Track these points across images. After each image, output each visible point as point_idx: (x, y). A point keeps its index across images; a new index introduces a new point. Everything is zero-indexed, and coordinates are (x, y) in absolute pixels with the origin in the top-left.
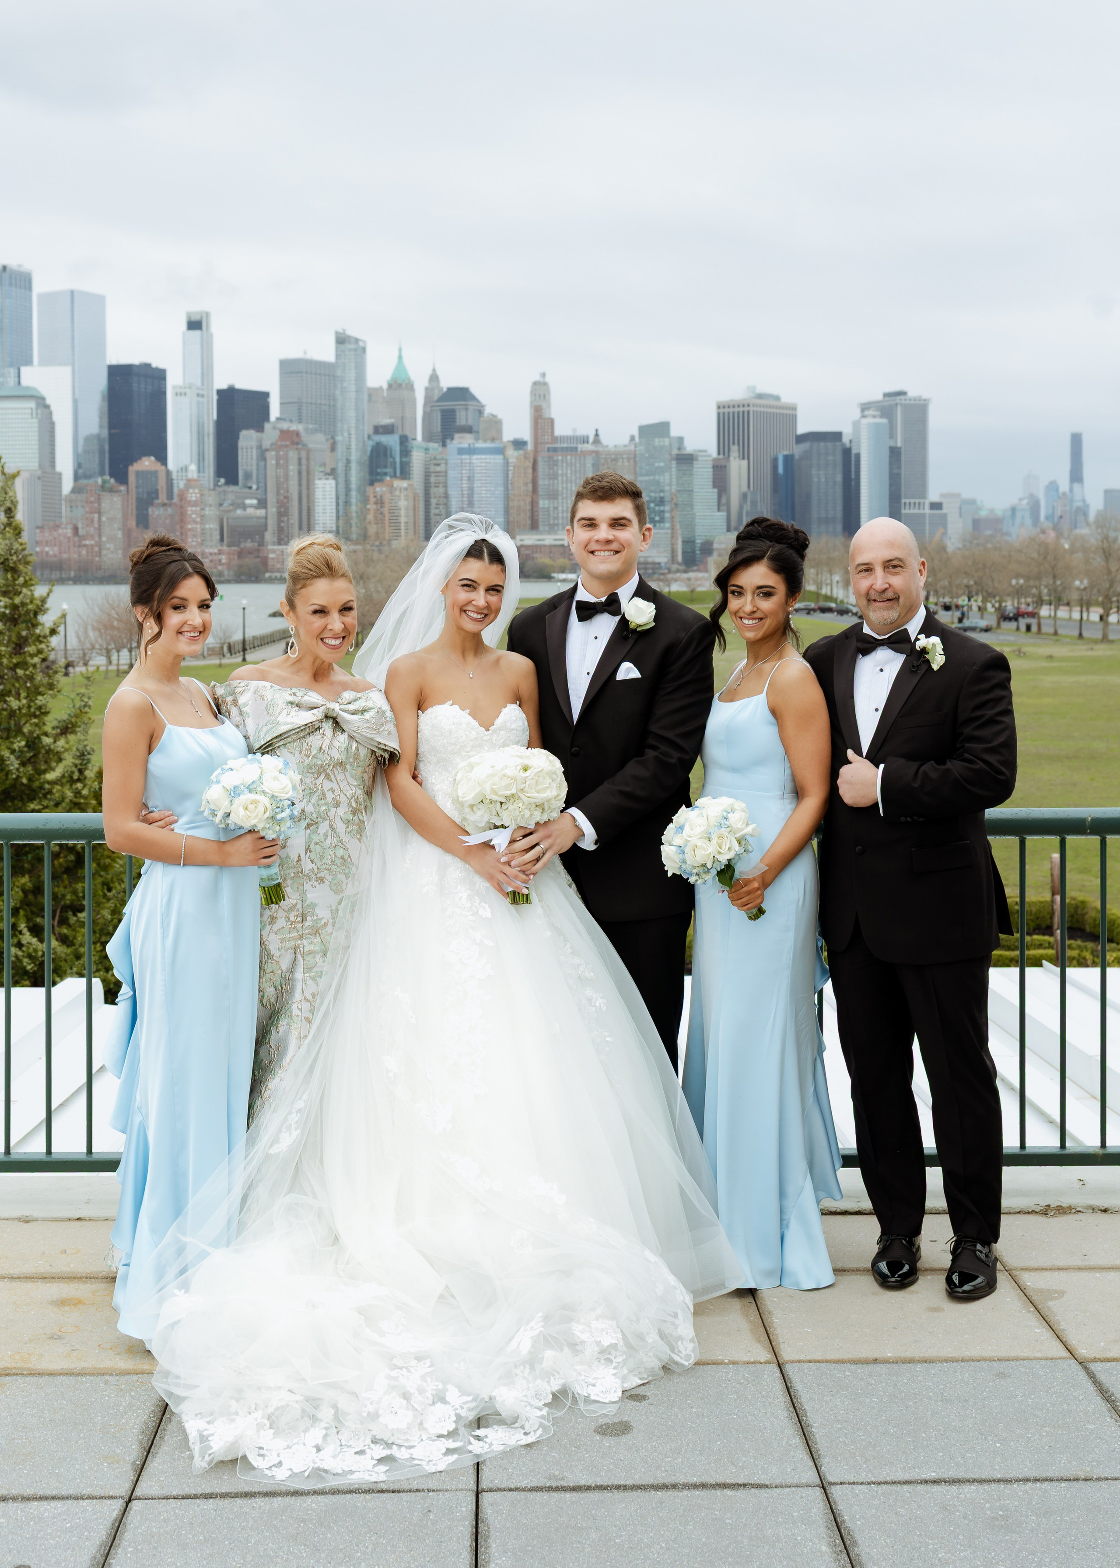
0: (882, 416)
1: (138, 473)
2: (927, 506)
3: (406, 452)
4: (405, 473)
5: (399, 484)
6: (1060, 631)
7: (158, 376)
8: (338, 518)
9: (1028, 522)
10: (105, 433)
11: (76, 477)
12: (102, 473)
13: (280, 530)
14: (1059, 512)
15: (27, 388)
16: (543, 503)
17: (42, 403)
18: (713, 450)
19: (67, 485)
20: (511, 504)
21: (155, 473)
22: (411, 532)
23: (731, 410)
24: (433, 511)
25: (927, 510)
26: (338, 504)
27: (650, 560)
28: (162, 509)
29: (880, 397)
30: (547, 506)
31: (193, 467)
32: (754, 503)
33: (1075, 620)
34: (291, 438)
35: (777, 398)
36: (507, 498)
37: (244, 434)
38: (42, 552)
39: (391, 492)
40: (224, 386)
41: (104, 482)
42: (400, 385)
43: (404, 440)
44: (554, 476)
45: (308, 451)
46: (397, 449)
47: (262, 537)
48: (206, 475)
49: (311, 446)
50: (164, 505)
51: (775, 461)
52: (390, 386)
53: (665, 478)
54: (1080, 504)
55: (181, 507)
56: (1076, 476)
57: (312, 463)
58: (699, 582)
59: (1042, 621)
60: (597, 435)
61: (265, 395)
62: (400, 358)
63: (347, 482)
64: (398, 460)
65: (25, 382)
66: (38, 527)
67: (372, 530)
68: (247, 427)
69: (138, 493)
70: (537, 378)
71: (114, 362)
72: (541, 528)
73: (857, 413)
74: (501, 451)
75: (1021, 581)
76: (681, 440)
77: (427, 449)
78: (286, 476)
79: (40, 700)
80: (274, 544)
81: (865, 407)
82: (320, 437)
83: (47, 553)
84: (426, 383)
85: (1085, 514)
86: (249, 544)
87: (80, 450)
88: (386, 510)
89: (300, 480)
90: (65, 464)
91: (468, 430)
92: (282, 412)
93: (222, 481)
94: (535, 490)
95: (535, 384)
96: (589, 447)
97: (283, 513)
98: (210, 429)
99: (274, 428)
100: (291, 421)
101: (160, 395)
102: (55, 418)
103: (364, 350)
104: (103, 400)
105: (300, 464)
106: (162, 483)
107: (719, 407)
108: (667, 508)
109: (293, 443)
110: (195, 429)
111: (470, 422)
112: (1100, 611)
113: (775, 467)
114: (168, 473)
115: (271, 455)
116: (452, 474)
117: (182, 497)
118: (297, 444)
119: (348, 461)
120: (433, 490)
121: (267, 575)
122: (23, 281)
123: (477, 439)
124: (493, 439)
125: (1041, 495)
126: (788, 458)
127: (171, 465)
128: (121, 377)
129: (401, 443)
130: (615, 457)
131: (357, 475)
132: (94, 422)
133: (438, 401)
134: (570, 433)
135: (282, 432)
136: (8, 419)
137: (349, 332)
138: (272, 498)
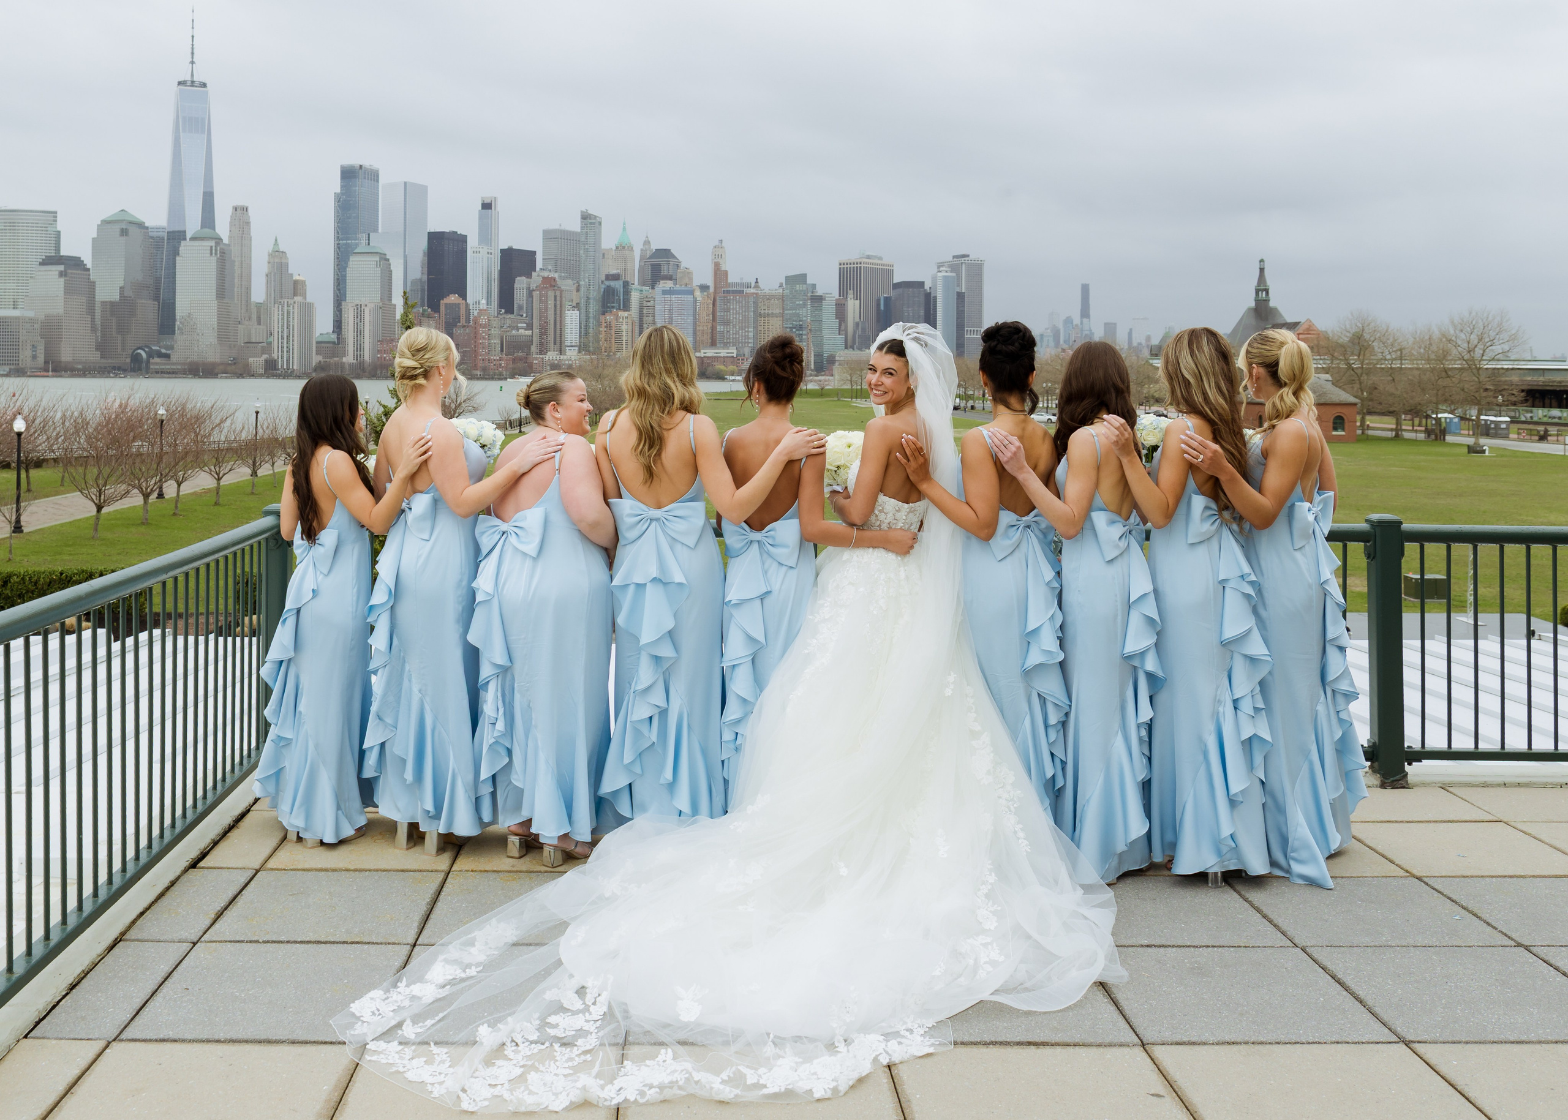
0: (952, 271)
1: (446, 304)
3: (627, 293)
4: (626, 307)
5: (621, 314)
7: (463, 239)
8: (580, 336)
9: (1052, 344)
10: (425, 278)
12: (422, 305)
13: (541, 344)
14: (1072, 338)
15: (374, 247)
16: (719, 328)
17: (384, 258)
18: (836, 295)
20: (698, 328)
21: (458, 305)
23: (849, 266)
26: (580, 327)
28: (462, 329)
29: (951, 259)
30: (722, 330)
31: (484, 301)
32: (863, 330)
34: (550, 283)
35: (880, 258)
36: (695, 325)
37: (518, 279)
38: (381, 357)
39: (617, 320)
40: (506, 247)
41: (424, 311)
42: (624, 247)
43: (626, 284)
44: (728, 310)
45: (561, 291)
46: (621, 290)
47: (530, 350)
48: (492, 307)
49: (563, 288)
50: (464, 326)
52: (617, 248)
53: (802, 312)
54: (1087, 332)
55: (475, 328)
56: (1085, 313)
57: (564, 299)
58: (827, 383)
60: (757, 282)
61: (534, 253)
62: (624, 229)
63: (587, 312)
64: (622, 298)
65: (372, 244)
66: (379, 341)
67: (603, 344)
68: (520, 276)
69: (446, 318)
70: (717, 243)
71: (432, 231)
72: (718, 345)
74: (691, 292)
75: (1050, 385)
76: (814, 286)
77: (641, 291)
78: (546, 308)
80: (537, 354)
81: (940, 265)
82: (569, 282)
83: (385, 358)
86: (520, 354)
87: (408, 289)
88: (613, 332)
89: (555, 310)
90: (398, 301)
91: (670, 278)
92: (544, 265)
93: (503, 311)
94: (714, 319)
96: (752, 290)
97: (543, 333)
98: (495, 275)
100: (550, 271)
101: (463, 253)
102: (392, 267)
103: (600, 223)
104: (424, 256)
105: (555, 300)
106: (463, 312)
107: (840, 264)
108: (804, 332)
109: (551, 286)
110: (485, 276)
111: (671, 273)
113: (878, 305)
114: (467, 305)
115: (536, 294)
116: (658, 308)
117: (476, 321)
118: (554, 286)
119: (588, 299)
120: (645, 319)
122: (373, 176)
123: (675, 284)
124: (686, 285)
125: (1061, 327)
126: (887, 299)
127: (468, 301)
128: (435, 239)
129: (624, 287)
130: (770, 298)
131: (593, 308)
132: (418, 271)
133: (651, 257)
134: (738, 281)
135: (543, 278)
136: (361, 268)
137: (589, 212)
138: (536, 323)
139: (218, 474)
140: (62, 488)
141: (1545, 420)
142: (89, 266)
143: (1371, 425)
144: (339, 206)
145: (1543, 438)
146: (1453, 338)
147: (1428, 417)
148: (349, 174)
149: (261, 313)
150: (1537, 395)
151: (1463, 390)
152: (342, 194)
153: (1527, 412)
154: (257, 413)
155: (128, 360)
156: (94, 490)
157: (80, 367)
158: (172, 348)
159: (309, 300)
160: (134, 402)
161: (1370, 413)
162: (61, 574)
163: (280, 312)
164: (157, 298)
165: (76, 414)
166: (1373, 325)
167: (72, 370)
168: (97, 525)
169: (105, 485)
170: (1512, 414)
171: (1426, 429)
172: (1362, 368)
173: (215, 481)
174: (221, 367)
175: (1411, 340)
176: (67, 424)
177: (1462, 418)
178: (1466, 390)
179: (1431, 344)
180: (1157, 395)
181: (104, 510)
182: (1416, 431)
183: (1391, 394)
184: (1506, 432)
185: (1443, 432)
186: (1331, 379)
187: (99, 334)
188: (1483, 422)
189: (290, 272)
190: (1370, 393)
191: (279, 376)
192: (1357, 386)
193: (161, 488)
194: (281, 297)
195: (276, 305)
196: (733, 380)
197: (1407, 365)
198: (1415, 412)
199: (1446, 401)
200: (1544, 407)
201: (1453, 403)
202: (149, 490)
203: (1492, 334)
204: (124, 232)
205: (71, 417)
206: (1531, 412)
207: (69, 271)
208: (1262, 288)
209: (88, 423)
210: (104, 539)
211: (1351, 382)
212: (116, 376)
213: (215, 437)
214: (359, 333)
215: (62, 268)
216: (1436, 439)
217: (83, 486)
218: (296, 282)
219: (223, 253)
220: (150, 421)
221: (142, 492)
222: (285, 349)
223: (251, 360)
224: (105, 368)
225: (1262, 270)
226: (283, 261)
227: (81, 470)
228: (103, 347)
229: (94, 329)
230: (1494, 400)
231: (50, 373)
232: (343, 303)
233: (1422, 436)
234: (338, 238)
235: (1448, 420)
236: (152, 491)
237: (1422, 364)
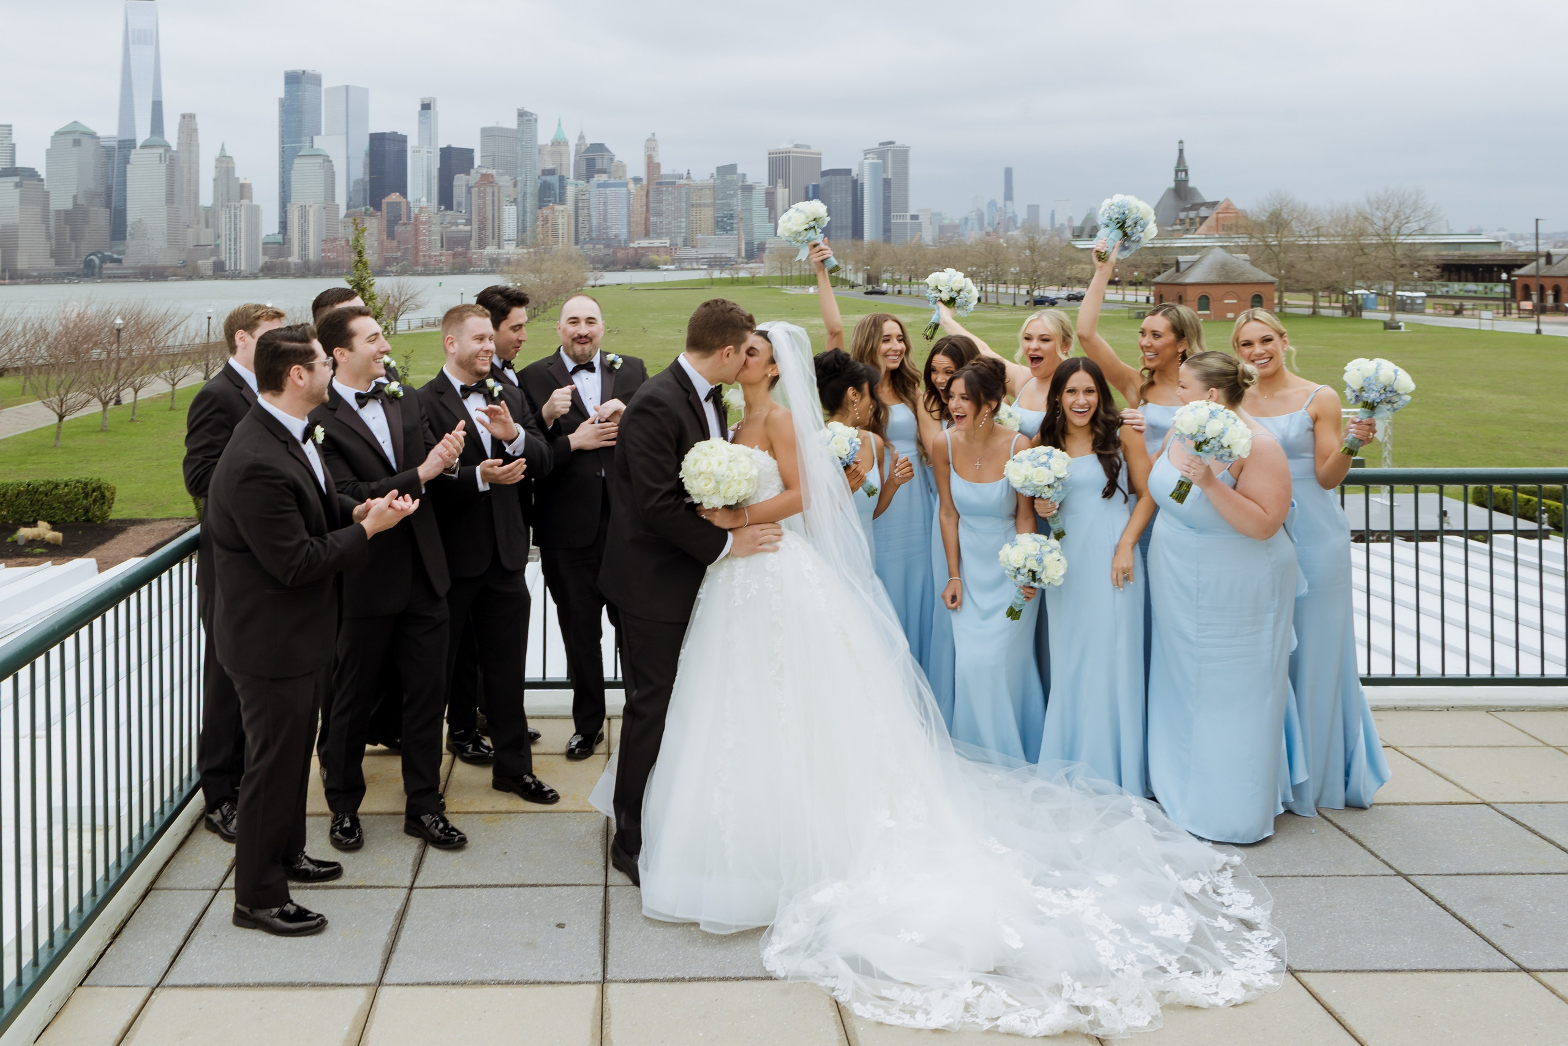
0: (878, 159)
1: (388, 203)
2: (909, 217)
3: (563, 187)
4: (562, 201)
5: (558, 207)
6: (1001, 302)
7: (402, 140)
8: (518, 232)
9: (976, 227)
10: (367, 178)
11: (348, 207)
12: (365, 205)
13: (480, 239)
14: (996, 222)
15: (317, 149)
16: (653, 219)
17: (327, 160)
18: (766, 184)
19: (343, 211)
20: (632, 220)
21: (399, 203)
22: (566, 240)
23: (777, 156)
24: (581, 225)
25: (908, 220)
26: (518, 222)
27: (724, 255)
28: (404, 227)
29: (877, 146)
30: (655, 221)
31: (424, 199)
33: (1010, 294)
34: (487, 179)
35: (808, 147)
36: (629, 216)
37: (457, 176)
38: (325, 256)
39: (553, 213)
40: (445, 146)
41: (366, 210)
42: (559, 143)
43: (562, 179)
44: (661, 201)
45: (499, 187)
46: (557, 185)
47: (469, 245)
48: (433, 204)
49: (501, 184)
50: (405, 224)
51: (807, 188)
52: (553, 143)
53: (733, 201)
54: (1011, 215)
55: (416, 225)
56: (1008, 196)
57: (501, 195)
59: (988, 294)
60: (688, 173)
61: (472, 151)
62: (559, 125)
63: (524, 206)
64: (558, 192)
65: (315, 146)
66: (323, 240)
67: (540, 238)
68: (459, 173)
69: (387, 217)
70: (650, 136)
71: (374, 132)
72: (652, 236)
73: (862, 156)
74: (625, 185)
75: (974, 269)
76: (744, 175)
77: (577, 185)
78: (485, 204)
80: (476, 248)
81: (867, 153)
82: (507, 178)
83: (329, 257)
84: (576, 142)
85: (1015, 222)
86: (460, 249)
87: (351, 189)
88: (549, 225)
89: (493, 206)
90: (341, 199)
91: (603, 171)
92: (482, 162)
93: (443, 208)
94: (647, 210)
95: (648, 140)
96: (684, 182)
97: (482, 228)
98: (435, 173)
99: (477, 173)
100: (488, 168)
101: (403, 153)
102: (335, 169)
103: (536, 120)
104: (366, 157)
105: (493, 196)
106: (404, 210)
107: (770, 155)
108: (735, 221)
109: (489, 182)
110: (425, 174)
111: (605, 167)
112: (1027, 287)
113: (807, 193)
114: (408, 203)
115: (475, 190)
116: (592, 201)
117: (417, 218)
118: (492, 183)
119: (525, 194)
120: (581, 212)
121: (472, 269)
122: (316, 80)
123: (609, 177)
124: (620, 178)
125: (985, 209)
126: (814, 186)
127: (410, 198)
128: (378, 141)
129: (560, 181)
130: (701, 188)
131: (531, 202)
132: (360, 171)
133: (584, 153)
134: (671, 173)
135: (482, 175)
136: (305, 171)
137: (526, 109)
138: (475, 219)
139: (173, 380)
140: (23, 398)
141: (1461, 294)
142: (43, 176)
143: (1289, 302)
144: (283, 111)
145: (1458, 312)
146: (1369, 217)
147: (1344, 293)
148: (294, 80)
149: (210, 217)
150: (1453, 269)
151: (1379, 267)
152: (286, 99)
153: (1443, 286)
154: (209, 318)
155: (82, 266)
156: (55, 399)
157: (35, 274)
158: (123, 253)
159: (255, 202)
160: (92, 311)
161: (1288, 290)
162: (29, 485)
163: (228, 216)
164: (108, 205)
165: (36, 325)
166: (1290, 205)
167: (28, 277)
168: (58, 433)
169: (67, 393)
170: (1428, 288)
171: (1343, 306)
172: (1280, 245)
173: (170, 386)
174: (171, 270)
175: (1328, 218)
176: (28, 336)
177: (1378, 294)
178: (1382, 267)
179: (1347, 222)
180: (1079, 276)
181: (65, 419)
182: (1333, 308)
183: (1309, 273)
184: (1422, 307)
185: (1360, 309)
186: (1249, 258)
187: (53, 242)
188: (1399, 298)
189: (237, 175)
190: (1288, 272)
191: (226, 277)
192: (1274, 265)
193: (118, 396)
194: (228, 201)
195: (224, 209)
196: (667, 270)
197: (1323, 240)
198: (1332, 288)
199: (1363, 277)
200: (1460, 280)
201: (1369, 279)
202: (108, 398)
203: (1408, 211)
204: (77, 143)
205: (31, 329)
206: (1447, 286)
207: (25, 182)
208: (1181, 168)
209: (48, 334)
210: (65, 448)
211: (1269, 261)
212: (70, 282)
213: (170, 342)
214: (304, 233)
215: (17, 179)
216: (1353, 316)
217: (45, 395)
218: (242, 186)
219: (172, 159)
220: (107, 329)
221: (101, 400)
222: (233, 251)
223: (200, 262)
224: (60, 274)
225: (1181, 151)
226: (230, 165)
227: (43, 378)
228: (57, 255)
229: (48, 237)
230: (1409, 276)
231: (7, 281)
232: (288, 205)
233: (1339, 313)
234: (282, 142)
235: (1365, 297)
236: (111, 399)
237: (1338, 241)
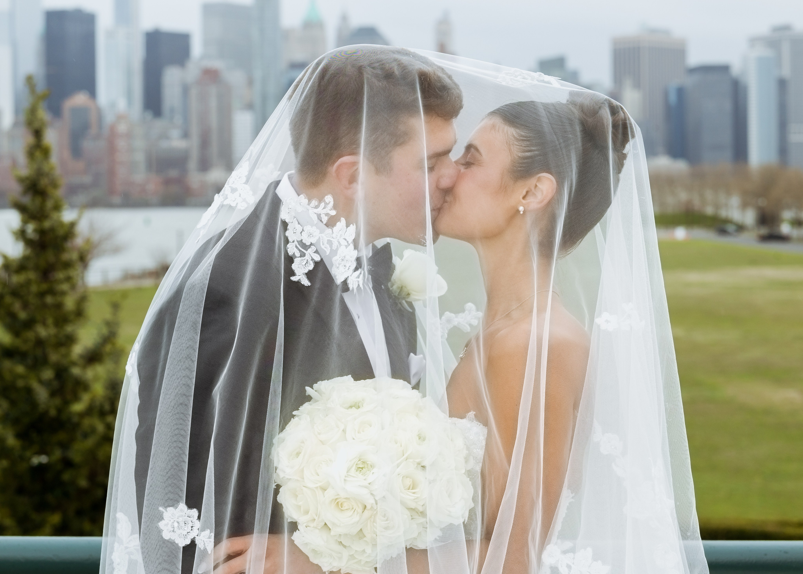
10: (42, 70)
19: (9, 120)
23: (626, 46)
28: (93, 141)
29: (767, 32)
31: (122, 102)
34: (210, 75)
35: (668, 33)
37: (168, 70)
40: (152, 29)
42: (313, 24)
45: (229, 88)
47: (186, 166)
48: (135, 109)
49: (230, 82)
50: (95, 138)
51: (667, 92)
52: (304, 26)
57: (231, 98)
61: (189, 35)
68: (171, 64)
69: (71, 127)
70: (441, 16)
71: (50, 8)
78: (208, 109)
79: (69, 329)
80: (196, 171)
82: (239, 73)
84: (338, 25)
86: (173, 173)
87: (21, 88)
89: (220, 112)
92: (202, 50)
93: (148, 115)
95: (439, 21)
98: (138, 67)
99: (195, 65)
100: (211, 60)
105: (220, 99)
106: (92, 117)
107: (614, 43)
109: (214, 80)
113: (667, 98)
114: (98, 107)
115: (194, 92)
117: (112, 129)
118: (218, 81)
126: (678, 89)
128: (54, 19)
132: (31, 60)
138: (195, 131)
